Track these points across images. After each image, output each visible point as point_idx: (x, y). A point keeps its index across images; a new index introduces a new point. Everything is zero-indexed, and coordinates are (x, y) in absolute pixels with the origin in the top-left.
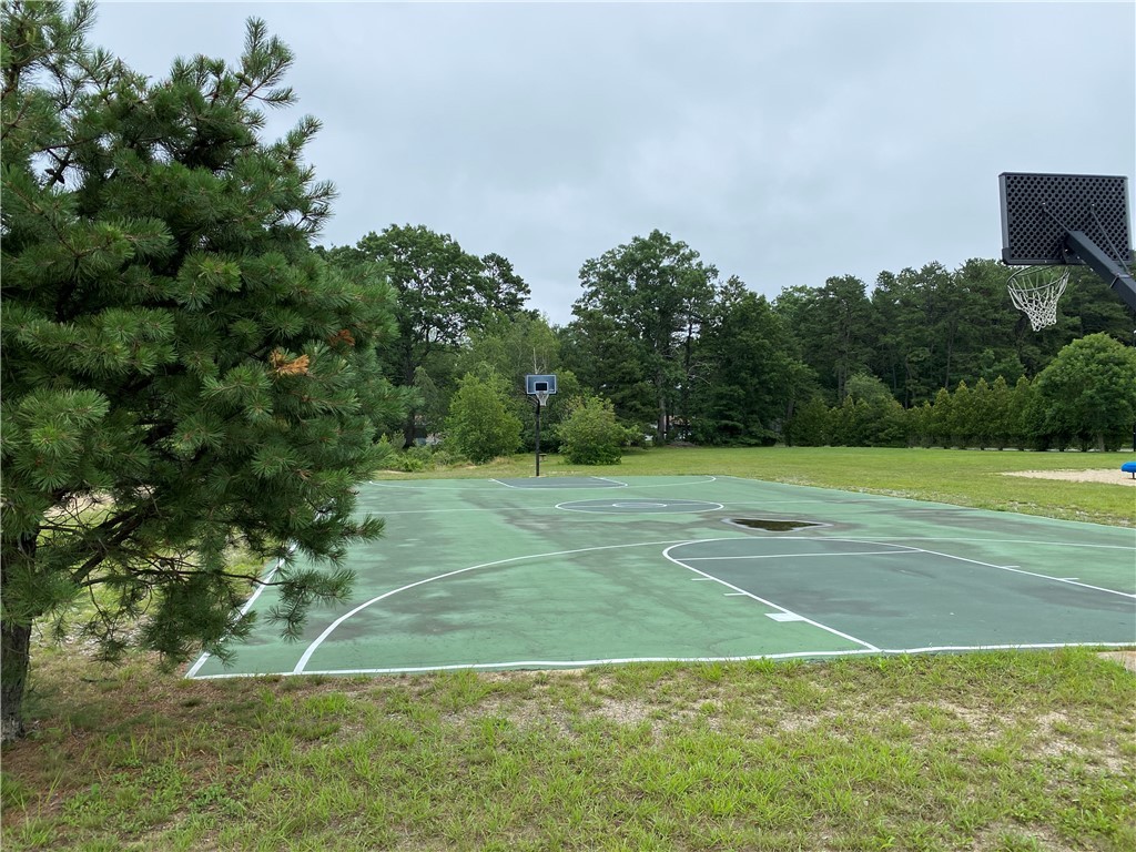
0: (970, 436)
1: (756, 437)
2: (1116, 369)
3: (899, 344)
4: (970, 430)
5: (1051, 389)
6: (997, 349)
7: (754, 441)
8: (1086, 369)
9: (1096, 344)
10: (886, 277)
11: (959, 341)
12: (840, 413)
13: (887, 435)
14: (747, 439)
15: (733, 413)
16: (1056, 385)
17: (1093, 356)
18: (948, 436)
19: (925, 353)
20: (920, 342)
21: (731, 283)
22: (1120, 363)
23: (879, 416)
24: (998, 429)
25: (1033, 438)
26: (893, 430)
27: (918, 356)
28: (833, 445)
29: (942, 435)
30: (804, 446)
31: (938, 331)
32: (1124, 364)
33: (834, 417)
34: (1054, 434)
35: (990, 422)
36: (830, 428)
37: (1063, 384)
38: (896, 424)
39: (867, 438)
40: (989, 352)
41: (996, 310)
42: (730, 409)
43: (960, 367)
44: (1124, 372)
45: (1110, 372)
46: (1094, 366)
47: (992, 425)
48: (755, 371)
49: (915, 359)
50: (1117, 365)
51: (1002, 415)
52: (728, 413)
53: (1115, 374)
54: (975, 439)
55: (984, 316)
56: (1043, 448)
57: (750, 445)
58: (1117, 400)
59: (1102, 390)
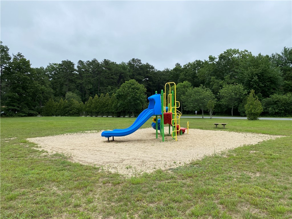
0: (98, 113)
1: (25, 113)
2: (137, 91)
3: (83, 83)
4: (98, 110)
5: (119, 97)
6: (112, 87)
7: (24, 114)
8: (128, 91)
9: (131, 83)
10: (81, 62)
11: (102, 84)
12: (59, 105)
13: (73, 112)
14: (20, 114)
15: (15, 104)
16: (120, 96)
17: (131, 86)
18: (91, 112)
19: (91, 86)
20: (90, 82)
21: (18, 55)
22: (138, 89)
23: (70, 105)
24: (106, 110)
25: (115, 113)
26: (75, 111)
27: (89, 87)
28: (56, 116)
29: (90, 112)
30: (46, 116)
31: (95, 80)
32: (139, 89)
33: (57, 106)
34: (121, 111)
35: (104, 108)
36: (55, 110)
37: (122, 95)
38: (76, 108)
39: (66, 113)
40: (110, 87)
41: (112, 75)
42: (13, 102)
43: (101, 91)
44: (139, 92)
45: (135, 92)
46: (130, 90)
47: (104, 109)
48: (24, 88)
49: (88, 88)
50: (137, 89)
51: (107, 105)
52: (12, 104)
53: (136, 92)
54: (99, 113)
55: (108, 76)
56: (119, 116)
57: (22, 116)
58: (137, 101)
59: (133, 97)
